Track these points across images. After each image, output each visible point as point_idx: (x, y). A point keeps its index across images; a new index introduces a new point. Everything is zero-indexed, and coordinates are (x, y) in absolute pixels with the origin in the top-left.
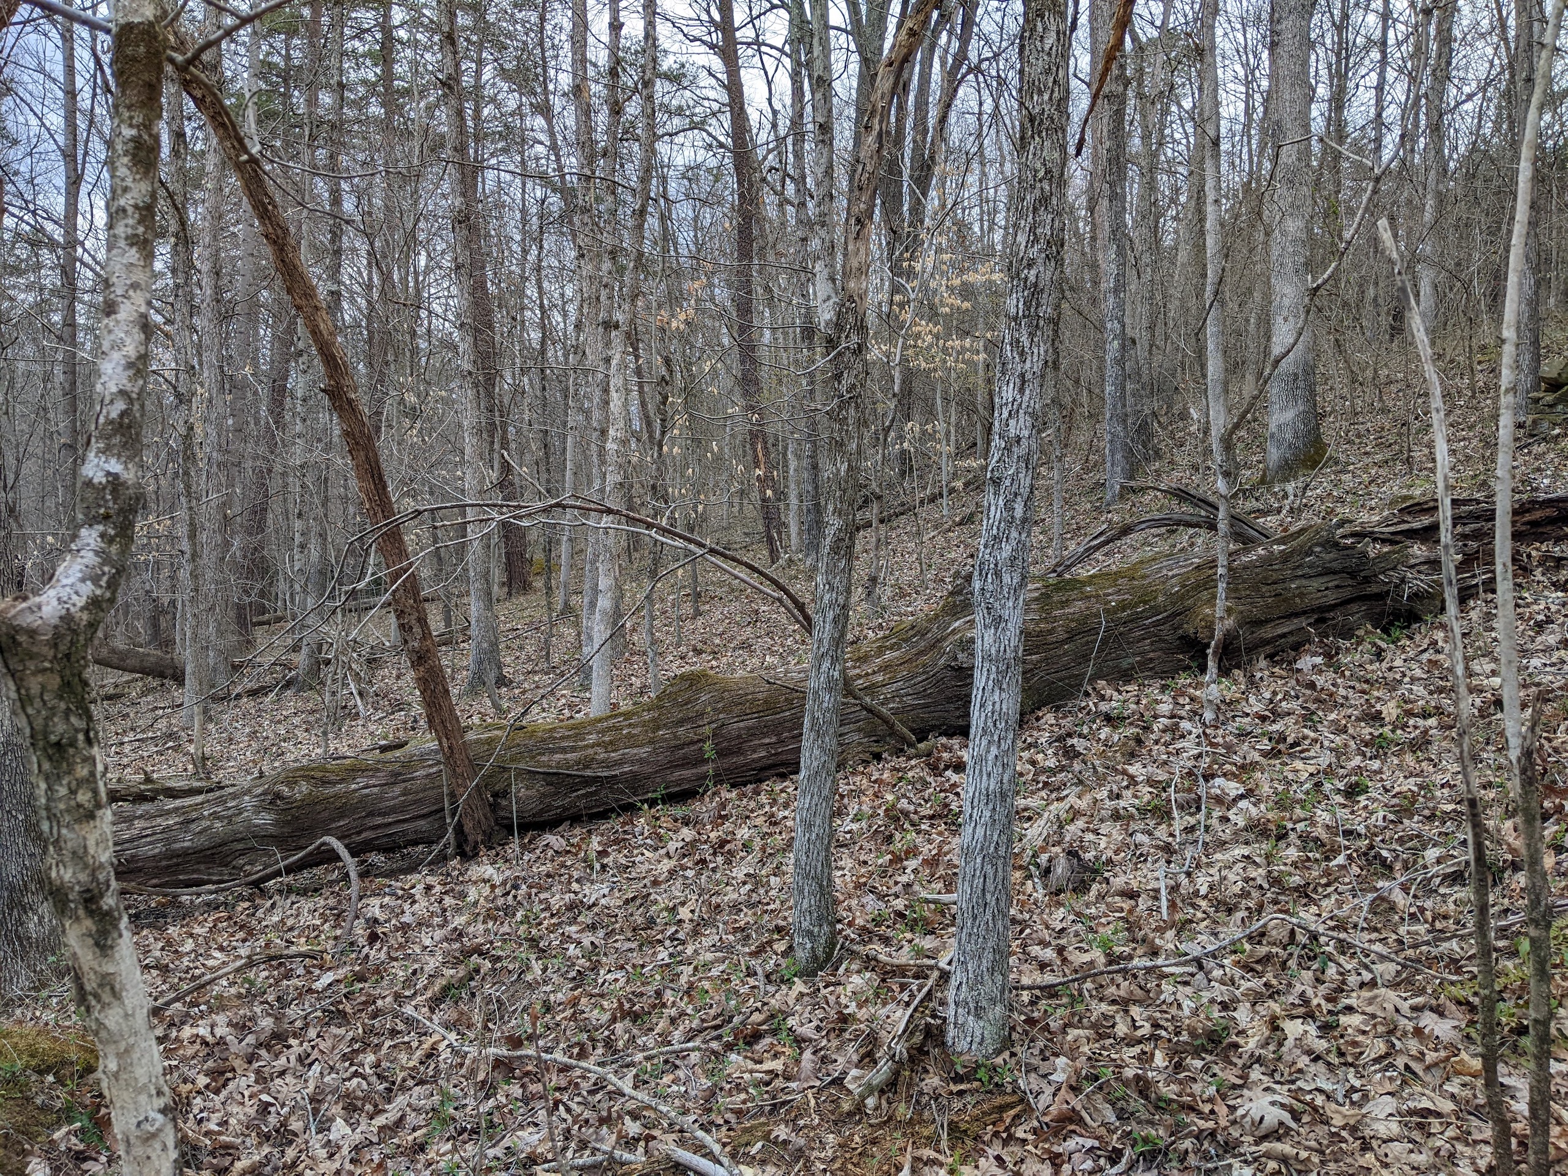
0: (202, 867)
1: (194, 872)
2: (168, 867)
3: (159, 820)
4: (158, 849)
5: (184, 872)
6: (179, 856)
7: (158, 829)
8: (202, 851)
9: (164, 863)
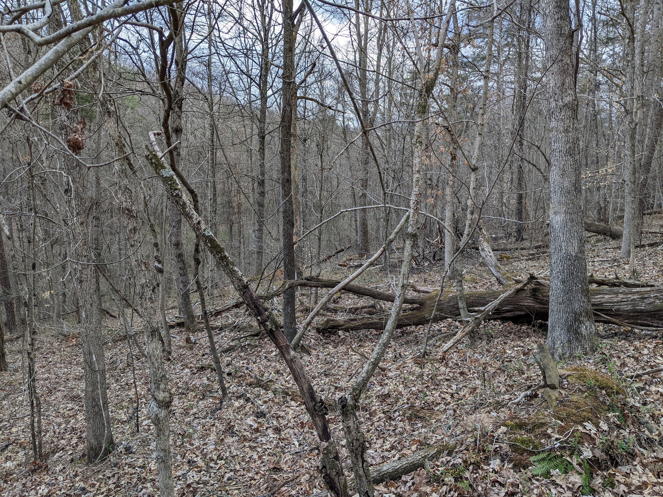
0: (649, 319)
1: (645, 320)
2: (633, 316)
3: (630, 296)
4: (629, 308)
5: (641, 320)
6: (639, 312)
7: (630, 299)
8: (649, 312)
9: (631, 314)
